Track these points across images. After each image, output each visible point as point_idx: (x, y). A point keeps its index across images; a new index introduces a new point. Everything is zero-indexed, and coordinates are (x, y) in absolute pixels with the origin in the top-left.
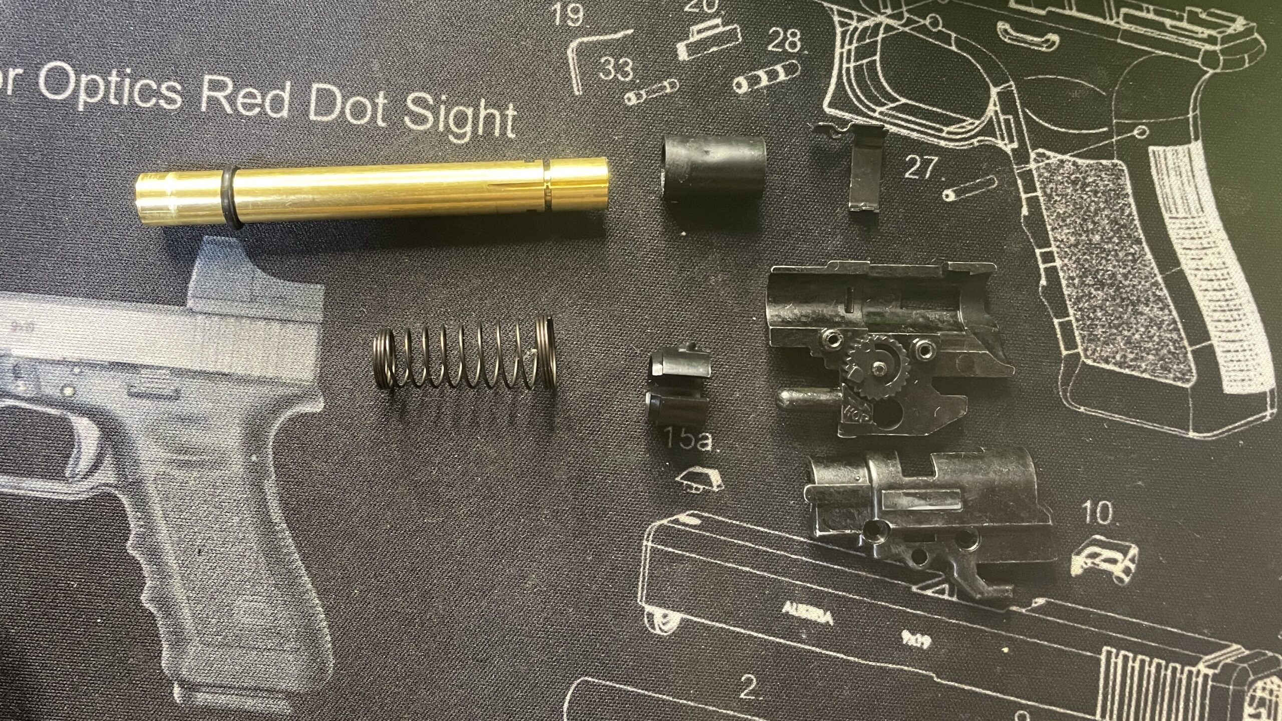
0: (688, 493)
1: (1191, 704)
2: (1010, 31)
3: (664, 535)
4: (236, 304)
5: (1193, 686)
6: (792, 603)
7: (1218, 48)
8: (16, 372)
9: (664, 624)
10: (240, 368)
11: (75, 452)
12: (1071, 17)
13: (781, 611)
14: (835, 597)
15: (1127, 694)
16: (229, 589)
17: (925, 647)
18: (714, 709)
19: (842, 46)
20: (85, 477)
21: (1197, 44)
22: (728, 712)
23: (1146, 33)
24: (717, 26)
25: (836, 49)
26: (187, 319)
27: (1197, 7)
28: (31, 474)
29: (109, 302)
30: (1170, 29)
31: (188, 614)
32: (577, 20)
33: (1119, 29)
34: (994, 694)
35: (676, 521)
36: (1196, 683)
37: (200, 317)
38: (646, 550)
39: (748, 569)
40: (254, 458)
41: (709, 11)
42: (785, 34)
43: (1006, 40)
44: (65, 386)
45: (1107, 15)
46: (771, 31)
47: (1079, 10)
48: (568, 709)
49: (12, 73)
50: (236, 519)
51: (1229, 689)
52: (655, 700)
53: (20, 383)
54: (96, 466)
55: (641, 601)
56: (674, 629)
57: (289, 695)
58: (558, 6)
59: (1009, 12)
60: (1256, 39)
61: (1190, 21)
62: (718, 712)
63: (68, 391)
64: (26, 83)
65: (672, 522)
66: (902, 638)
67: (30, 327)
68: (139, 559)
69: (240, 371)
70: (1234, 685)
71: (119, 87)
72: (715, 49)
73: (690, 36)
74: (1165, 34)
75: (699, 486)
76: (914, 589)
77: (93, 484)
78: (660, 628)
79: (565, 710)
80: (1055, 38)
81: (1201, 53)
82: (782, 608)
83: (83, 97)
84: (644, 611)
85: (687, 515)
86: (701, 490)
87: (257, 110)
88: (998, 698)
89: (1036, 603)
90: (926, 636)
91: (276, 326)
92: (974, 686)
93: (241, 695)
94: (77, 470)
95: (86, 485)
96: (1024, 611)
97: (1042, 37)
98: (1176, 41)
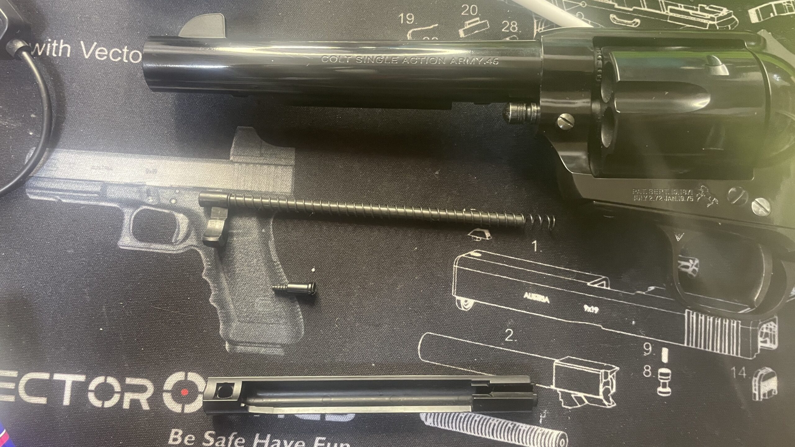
0: (474, 241)
1: (731, 337)
2: (616, 18)
3: (463, 262)
4: (254, 158)
5: (732, 327)
6: (528, 294)
7: (715, 23)
8: (148, 193)
9: (466, 305)
10: (256, 188)
11: (177, 230)
12: (646, 11)
13: (523, 297)
14: (550, 289)
15: (699, 333)
16: (252, 294)
17: (596, 312)
18: (493, 346)
19: (537, 28)
20: (182, 242)
21: (705, 21)
22: (500, 348)
23: (681, 17)
24: (477, 21)
25: (535, 30)
26: (231, 166)
27: (704, 4)
28: (156, 242)
29: (192, 159)
30: (692, 15)
31: (232, 307)
32: (412, 20)
33: (668, 16)
34: (633, 335)
35: (469, 255)
36: (733, 326)
37: (236, 164)
38: (455, 270)
39: (505, 277)
40: (263, 231)
41: (474, 15)
42: (510, 24)
43: (615, 23)
44: (172, 199)
45: (662, 9)
46: (503, 23)
47: (648, 7)
48: (420, 348)
50: (255, 260)
51: (749, 329)
52: (463, 343)
53: (150, 198)
54: (187, 237)
55: (454, 294)
56: (471, 308)
57: (283, 346)
58: (402, 15)
59: (615, 10)
60: (733, 18)
61: (701, 11)
62: (495, 348)
63: (173, 201)
65: (467, 255)
66: (584, 309)
67: (155, 171)
68: (208, 281)
69: (256, 189)
70: (752, 327)
72: (477, 32)
73: (465, 26)
74: (690, 17)
75: (479, 238)
76: (589, 284)
77: (186, 245)
78: (464, 308)
79: (419, 349)
80: (638, 21)
81: (708, 26)
82: (524, 296)
84: (455, 299)
85: (475, 252)
86: (481, 240)
88: (634, 336)
89: (650, 289)
90: (596, 307)
91: (273, 168)
92: (622, 331)
93: (259, 347)
94: (178, 239)
95: (182, 246)
96: (644, 293)
97: (632, 20)
98: (696, 20)
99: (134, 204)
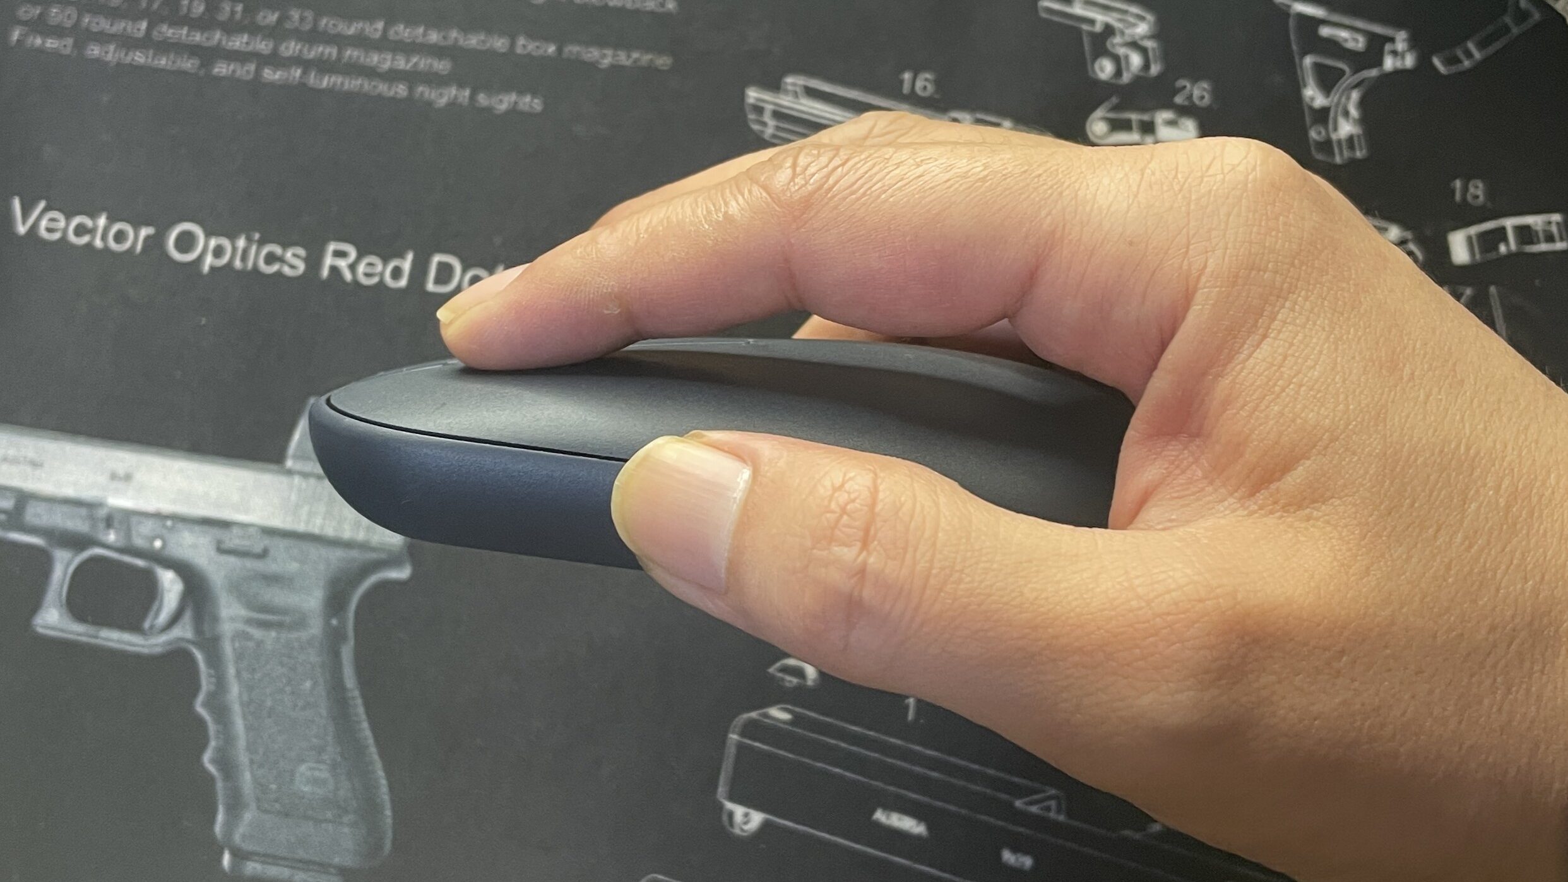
0: (780, 686)
3: (753, 730)
6: (884, 810)
8: (109, 522)
9: (746, 823)
11: (156, 606)
13: (871, 819)
14: (932, 807)
16: (293, 755)
17: (1026, 868)
20: (163, 631)
26: (284, 480)
28: (111, 626)
31: (248, 779)
35: (766, 716)
37: (297, 477)
38: (732, 744)
39: (837, 770)
40: (334, 622)
44: (156, 539)
49: (145, 232)
50: (308, 684)
53: (111, 532)
54: (176, 621)
55: (721, 797)
56: (757, 829)
57: (342, 870)
63: (158, 544)
64: (155, 243)
65: (761, 716)
66: (1001, 857)
67: (128, 478)
68: (206, 718)
69: (330, 532)
71: (245, 252)
75: (793, 680)
76: (1018, 803)
77: (169, 639)
78: (740, 829)
83: (209, 260)
84: (724, 809)
85: (779, 710)
86: (795, 684)
87: (375, 280)
90: (1027, 857)
94: (157, 623)
95: (163, 638)
96: (1138, 836)
99: (77, 542)
